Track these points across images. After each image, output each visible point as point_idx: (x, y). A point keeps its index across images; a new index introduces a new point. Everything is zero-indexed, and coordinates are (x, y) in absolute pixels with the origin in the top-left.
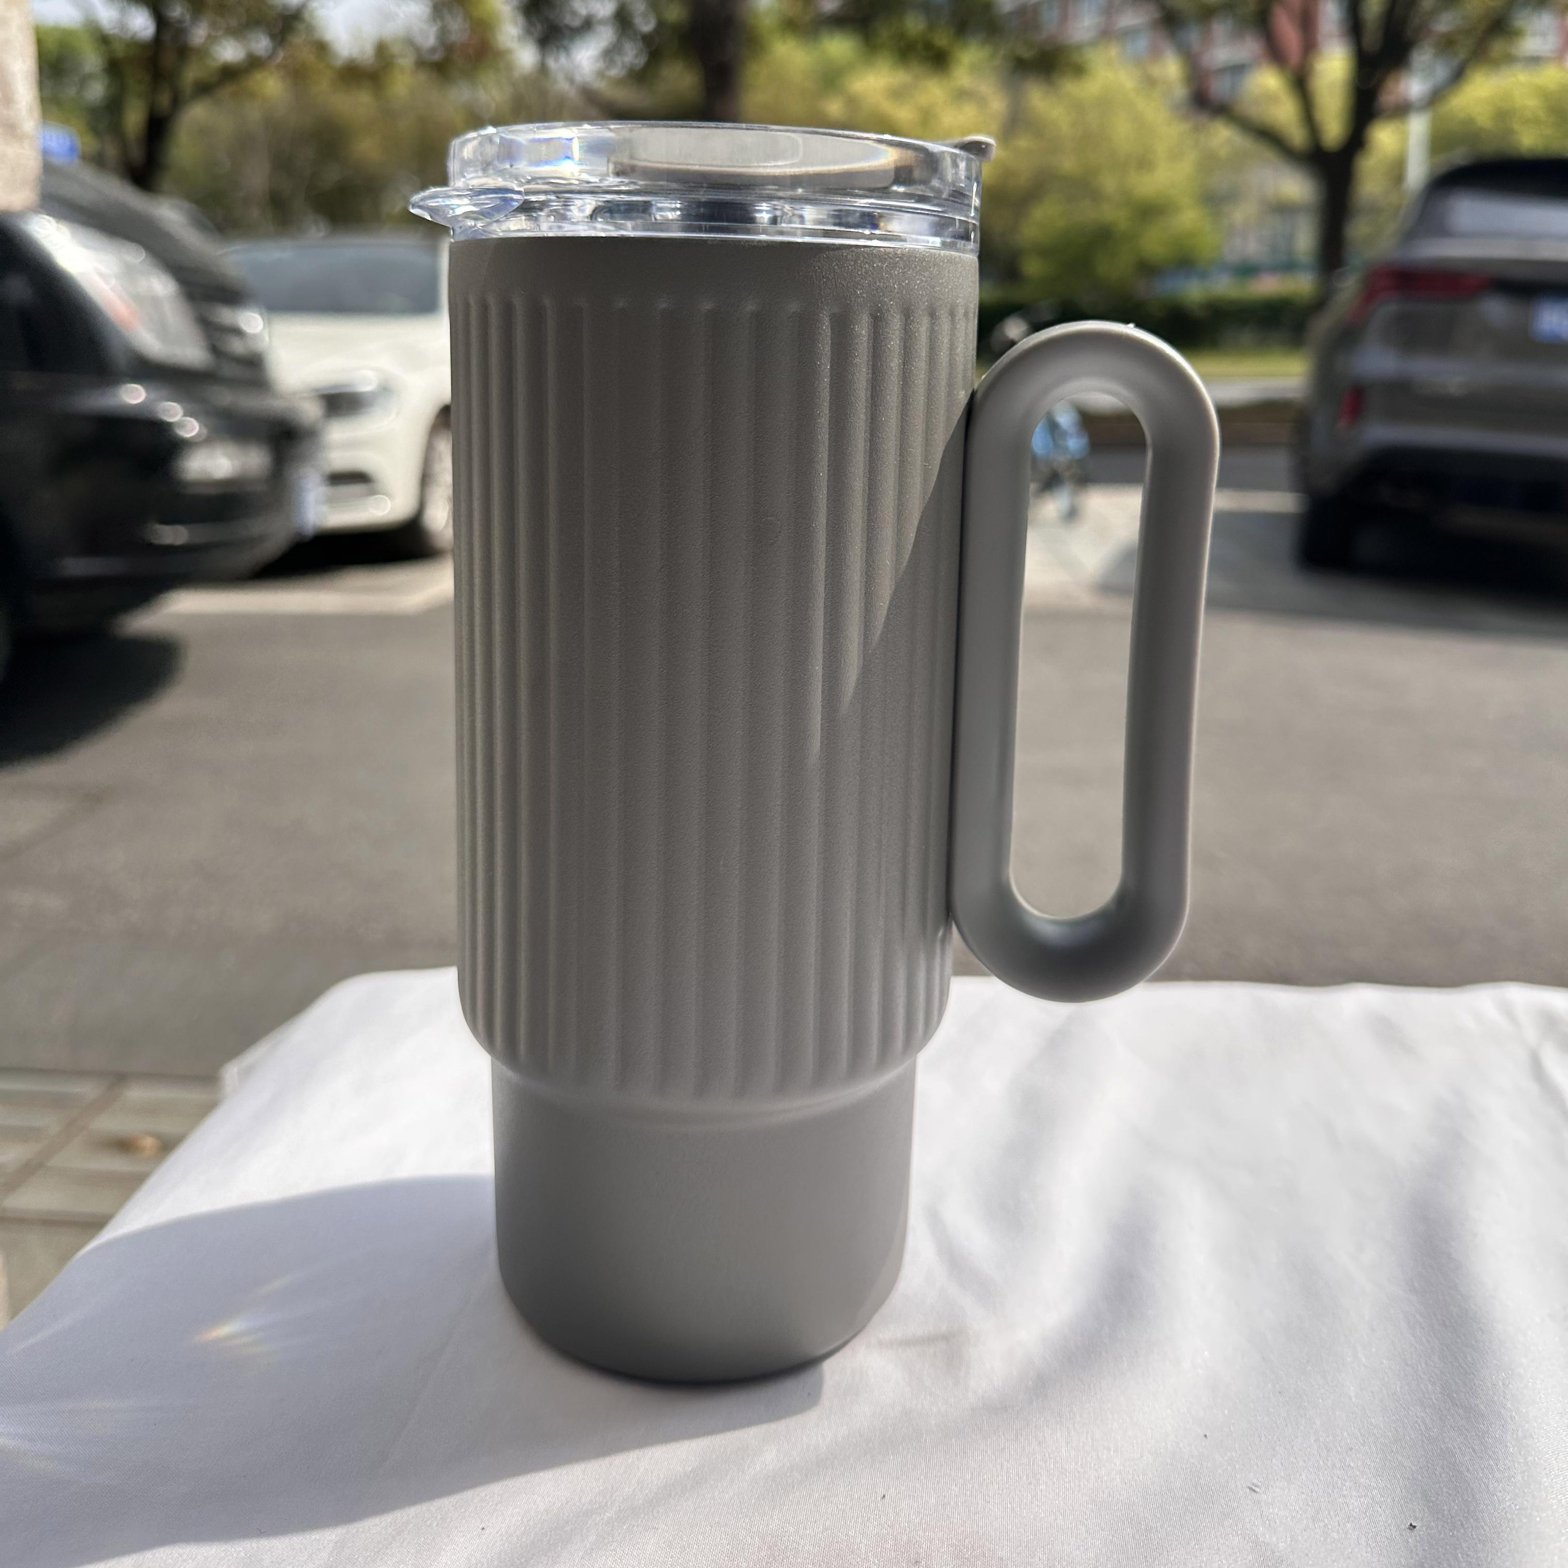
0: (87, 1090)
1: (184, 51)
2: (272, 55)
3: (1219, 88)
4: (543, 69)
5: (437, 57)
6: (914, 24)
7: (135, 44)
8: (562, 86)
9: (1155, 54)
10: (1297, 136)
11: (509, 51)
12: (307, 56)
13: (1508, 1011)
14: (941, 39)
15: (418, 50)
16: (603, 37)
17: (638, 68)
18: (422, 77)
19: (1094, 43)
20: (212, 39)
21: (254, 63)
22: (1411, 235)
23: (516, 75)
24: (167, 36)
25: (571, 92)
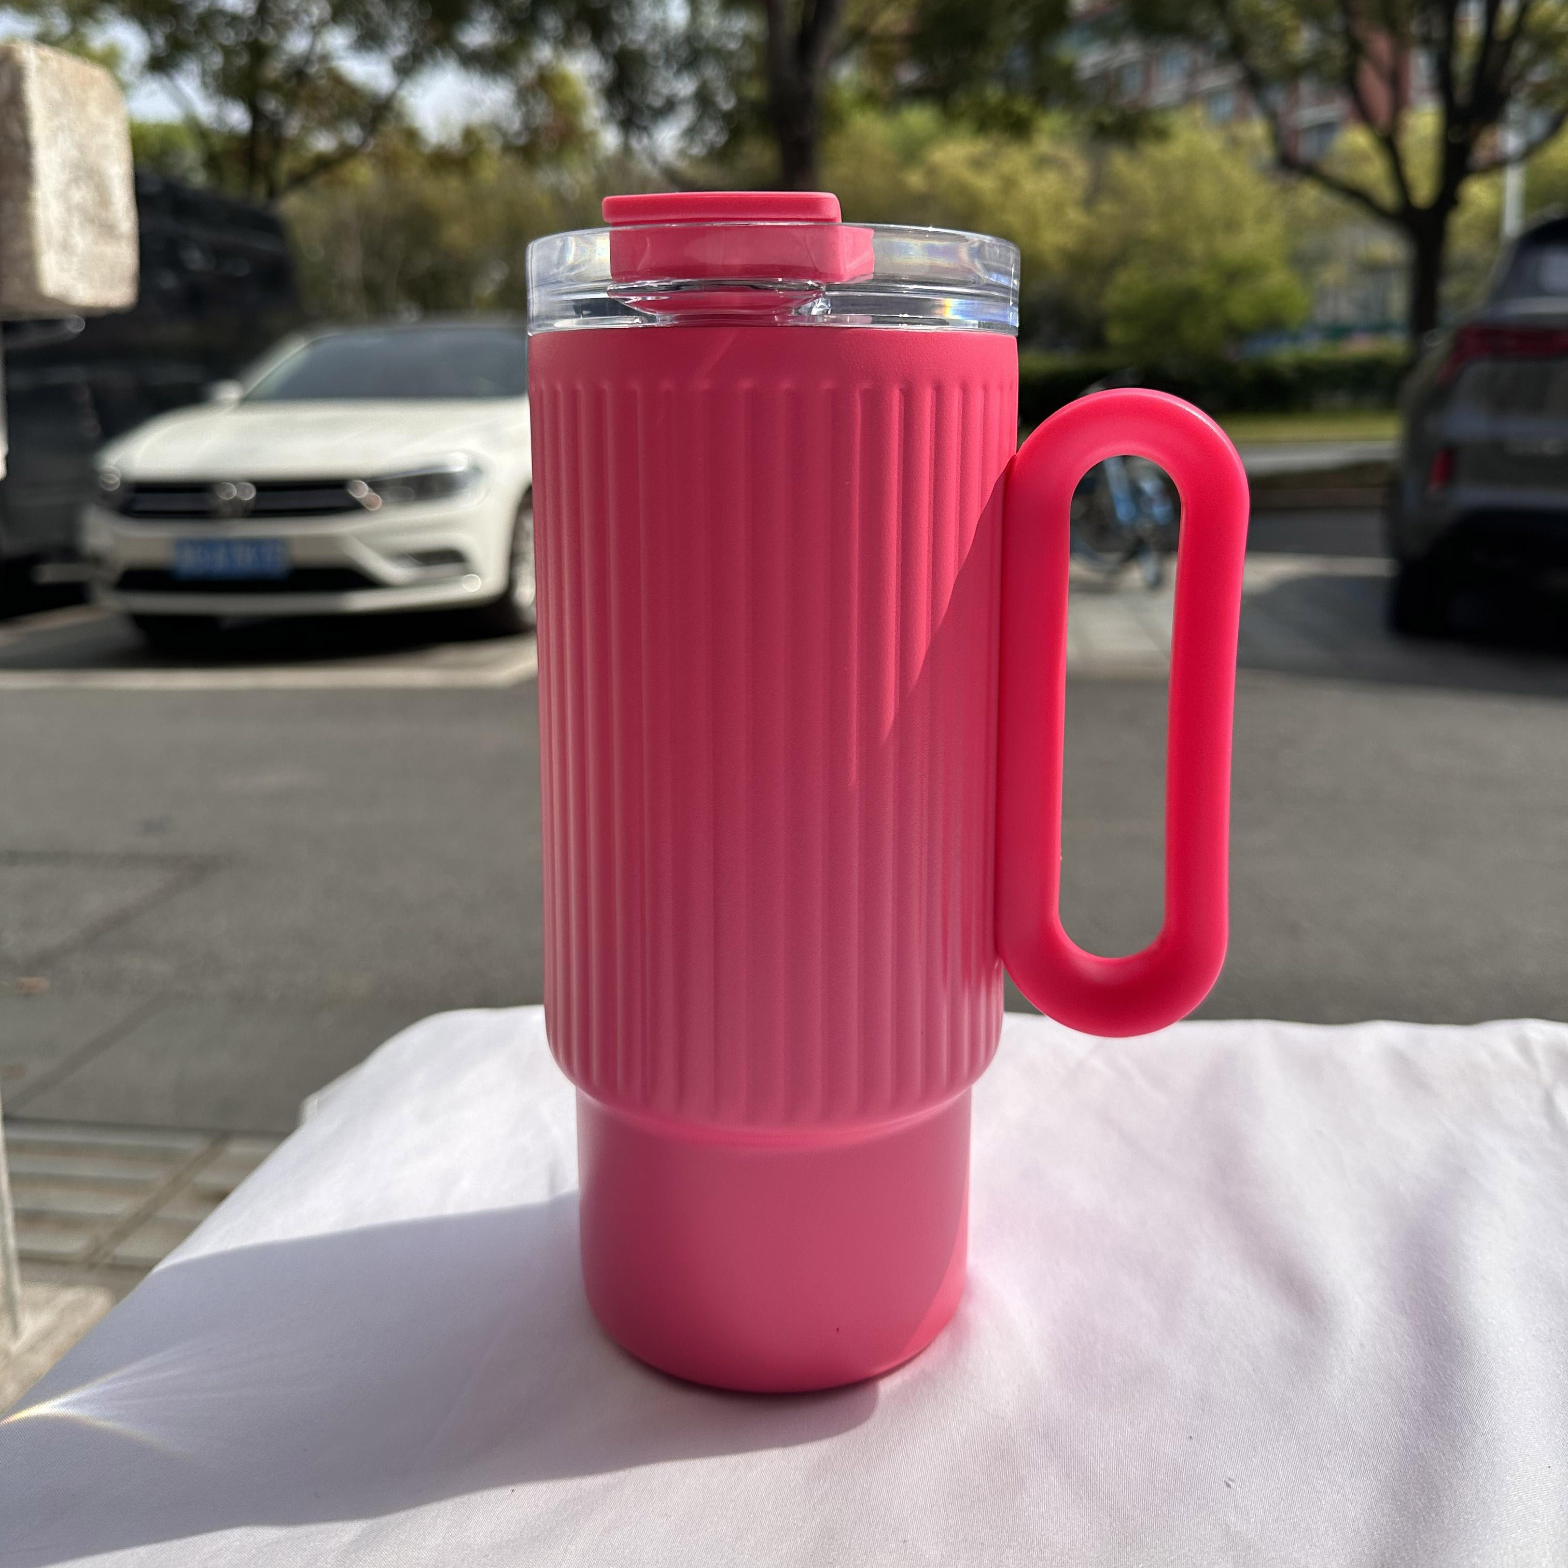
0: (193, 1145)
1: (278, 143)
2: (364, 143)
3: (1306, 149)
4: (626, 150)
5: (522, 141)
6: (994, 93)
7: (233, 136)
8: (645, 167)
9: (1241, 114)
10: (1387, 195)
11: (593, 134)
12: (397, 142)
14: (1022, 106)
15: (504, 135)
16: (685, 117)
17: (718, 146)
18: (509, 161)
19: (1177, 107)
20: (305, 130)
21: (346, 153)
22: (1500, 293)
23: (600, 157)
24: (263, 129)
25: (654, 173)
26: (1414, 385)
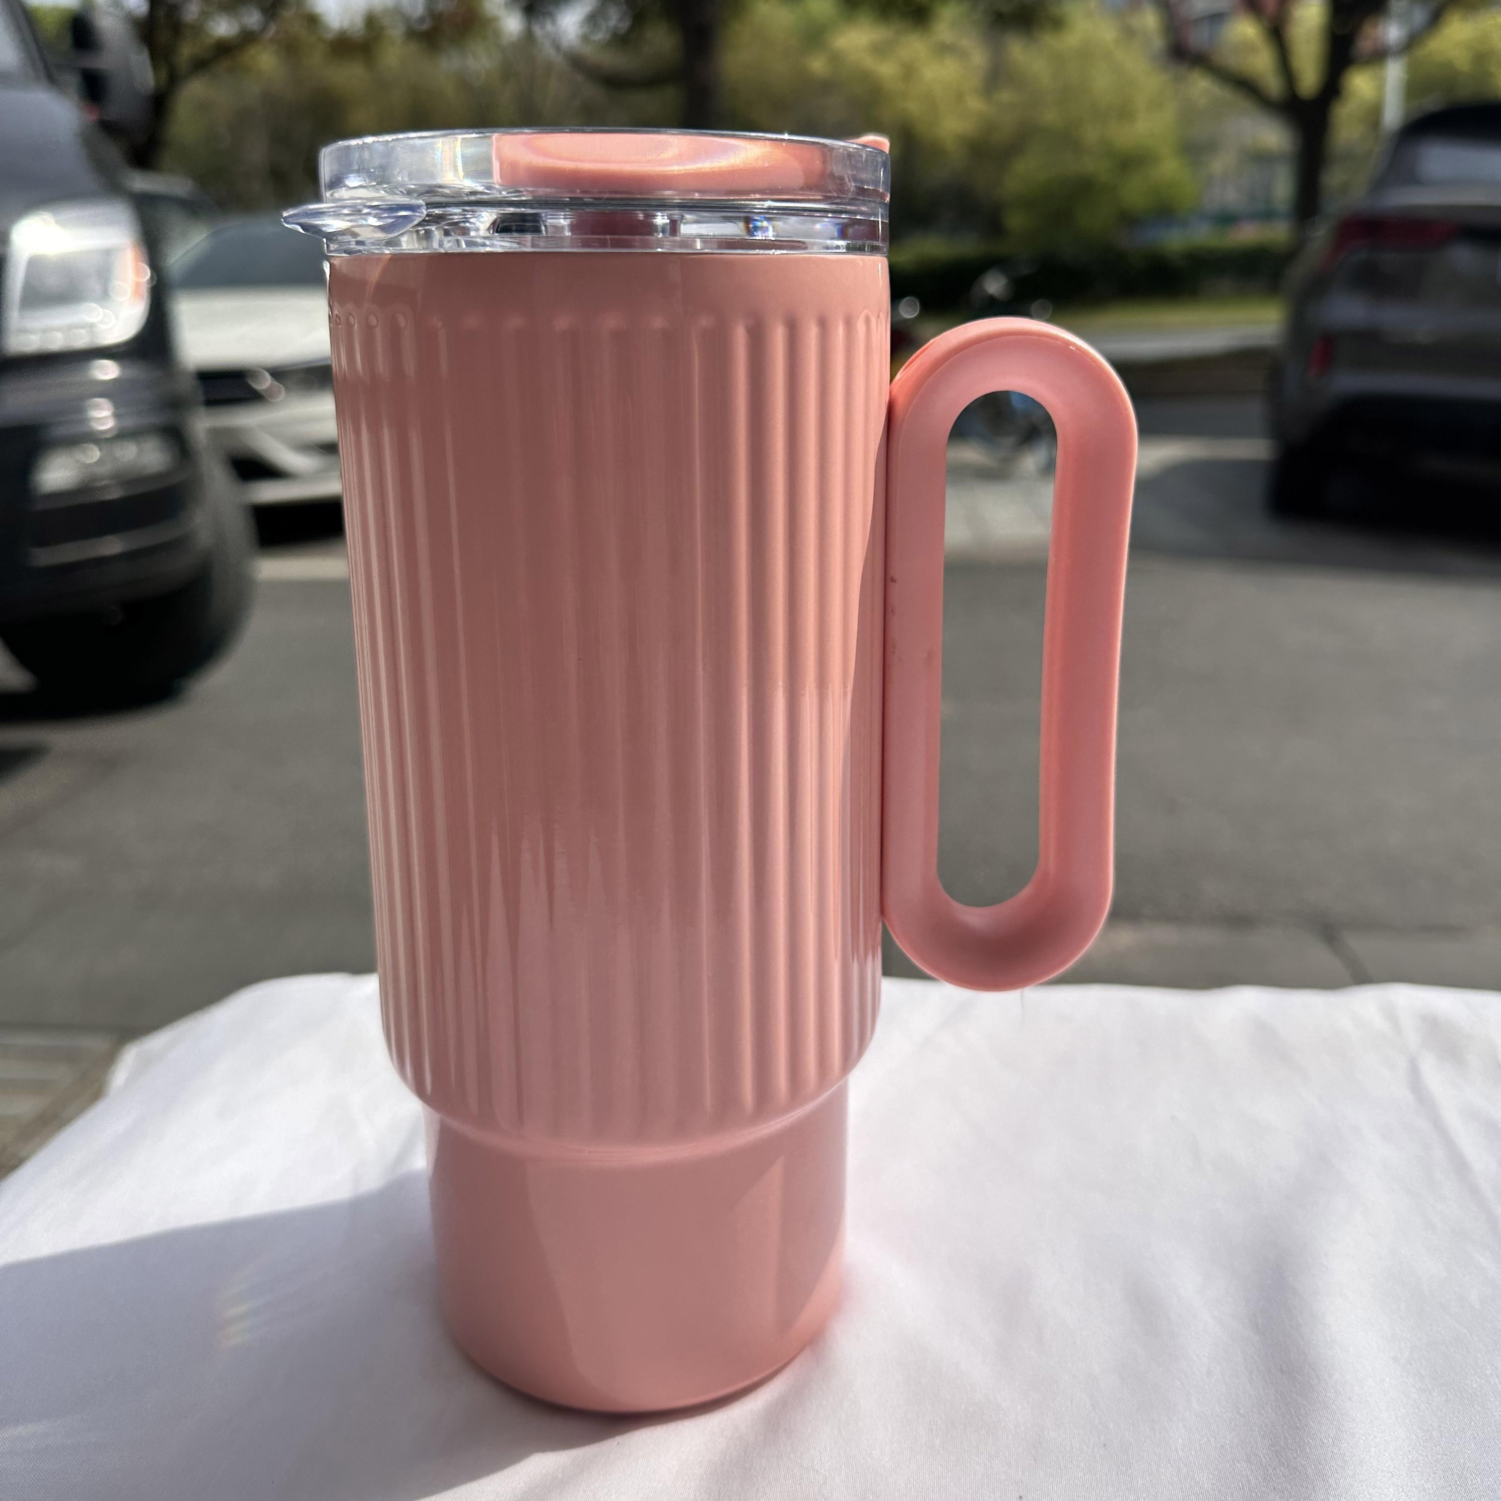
1: (177, 28)
2: (264, 28)
3: (1197, 38)
4: (529, 36)
5: (425, 27)
8: (548, 51)
9: (1134, 5)
10: (1273, 84)
11: (495, 19)
12: (298, 29)
13: (1391, 1016)
15: (407, 19)
17: (622, 32)
18: (412, 46)
20: (205, 15)
21: (247, 38)
22: (1380, 184)
23: (505, 42)
24: (161, 13)
25: (558, 59)
26: (1298, 272)
